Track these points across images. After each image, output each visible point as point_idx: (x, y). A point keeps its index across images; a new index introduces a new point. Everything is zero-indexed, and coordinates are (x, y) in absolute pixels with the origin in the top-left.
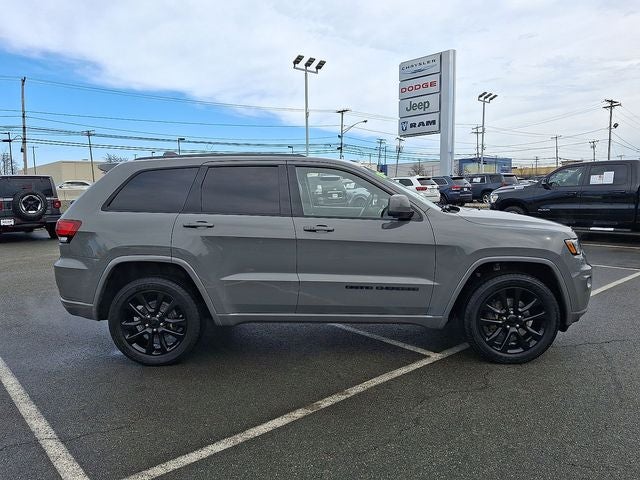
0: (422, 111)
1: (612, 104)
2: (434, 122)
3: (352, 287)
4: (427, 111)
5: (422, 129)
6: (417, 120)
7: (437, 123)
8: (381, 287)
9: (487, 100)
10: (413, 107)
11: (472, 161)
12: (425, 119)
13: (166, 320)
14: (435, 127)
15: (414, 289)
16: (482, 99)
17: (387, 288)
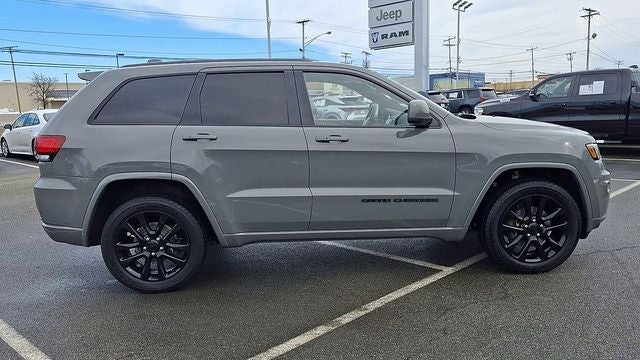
0: (393, 21)
1: (590, 13)
2: (407, 33)
3: (368, 201)
4: (399, 19)
5: (394, 40)
6: (388, 31)
7: (410, 33)
8: (398, 200)
9: (462, 8)
10: (384, 16)
11: (445, 76)
12: (397, 29)
13: (168, 244)
14: (408, 38)
15: (433, 200)
16: (456, 7)
17: (405, 200)
